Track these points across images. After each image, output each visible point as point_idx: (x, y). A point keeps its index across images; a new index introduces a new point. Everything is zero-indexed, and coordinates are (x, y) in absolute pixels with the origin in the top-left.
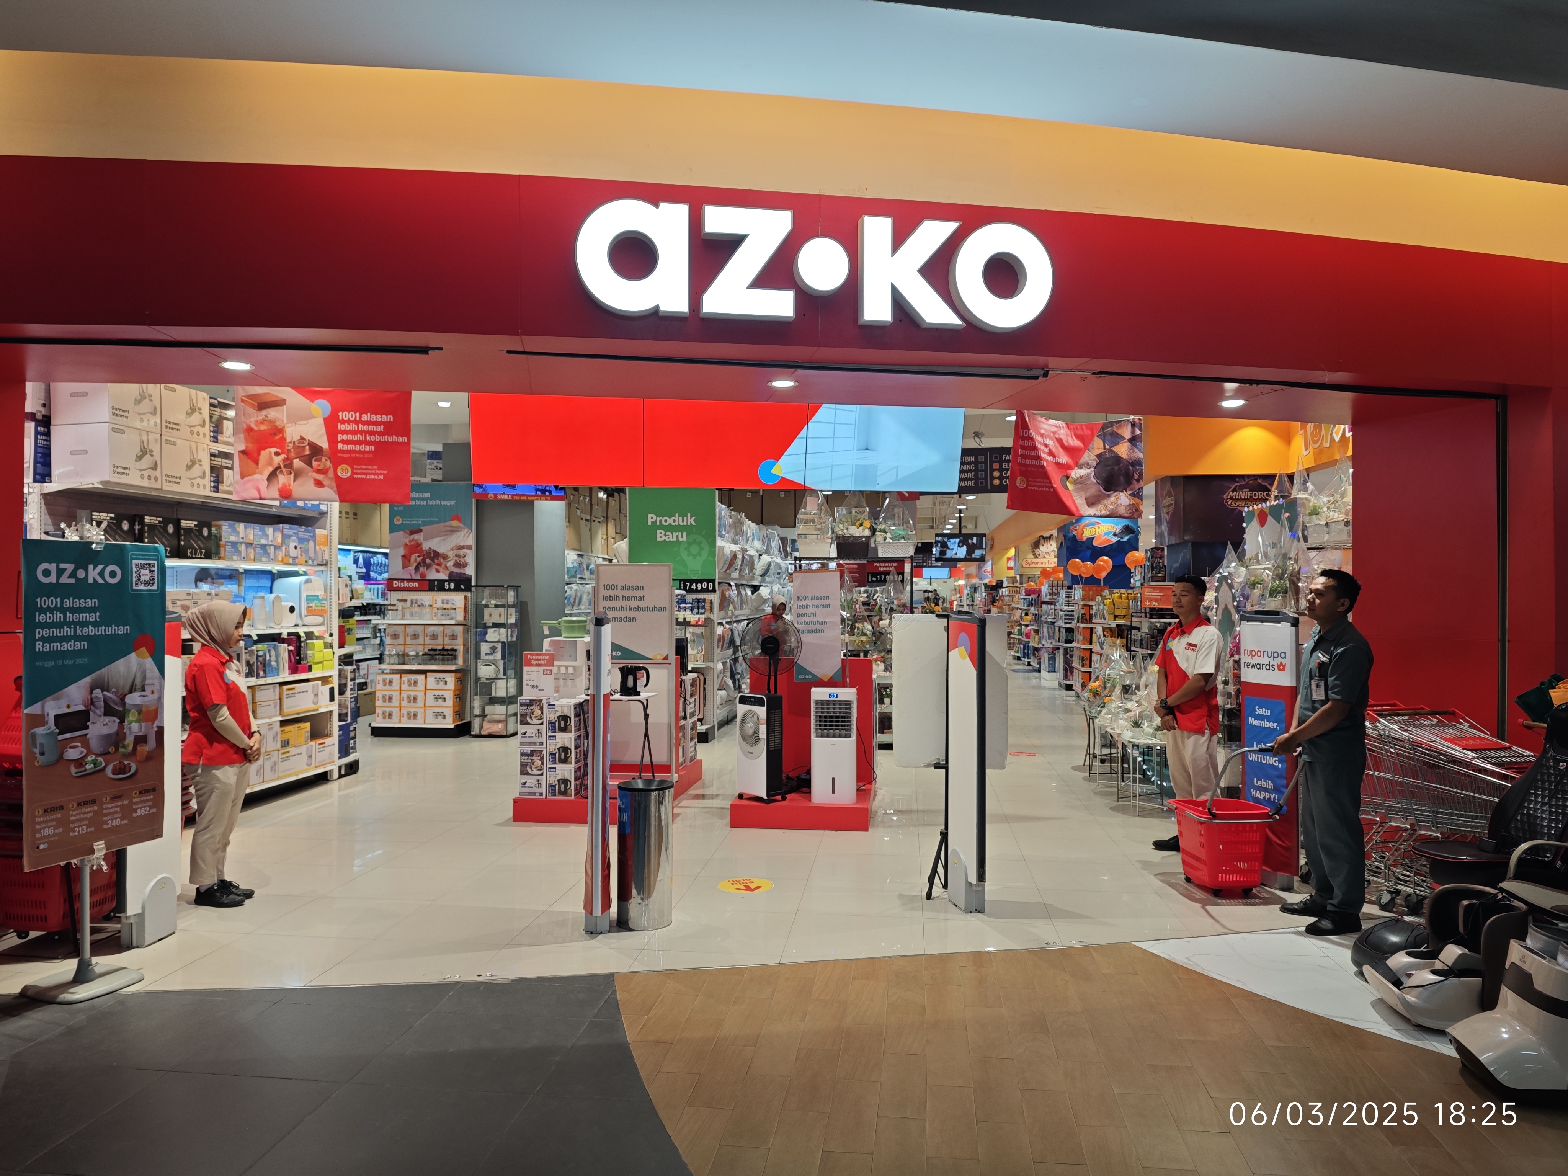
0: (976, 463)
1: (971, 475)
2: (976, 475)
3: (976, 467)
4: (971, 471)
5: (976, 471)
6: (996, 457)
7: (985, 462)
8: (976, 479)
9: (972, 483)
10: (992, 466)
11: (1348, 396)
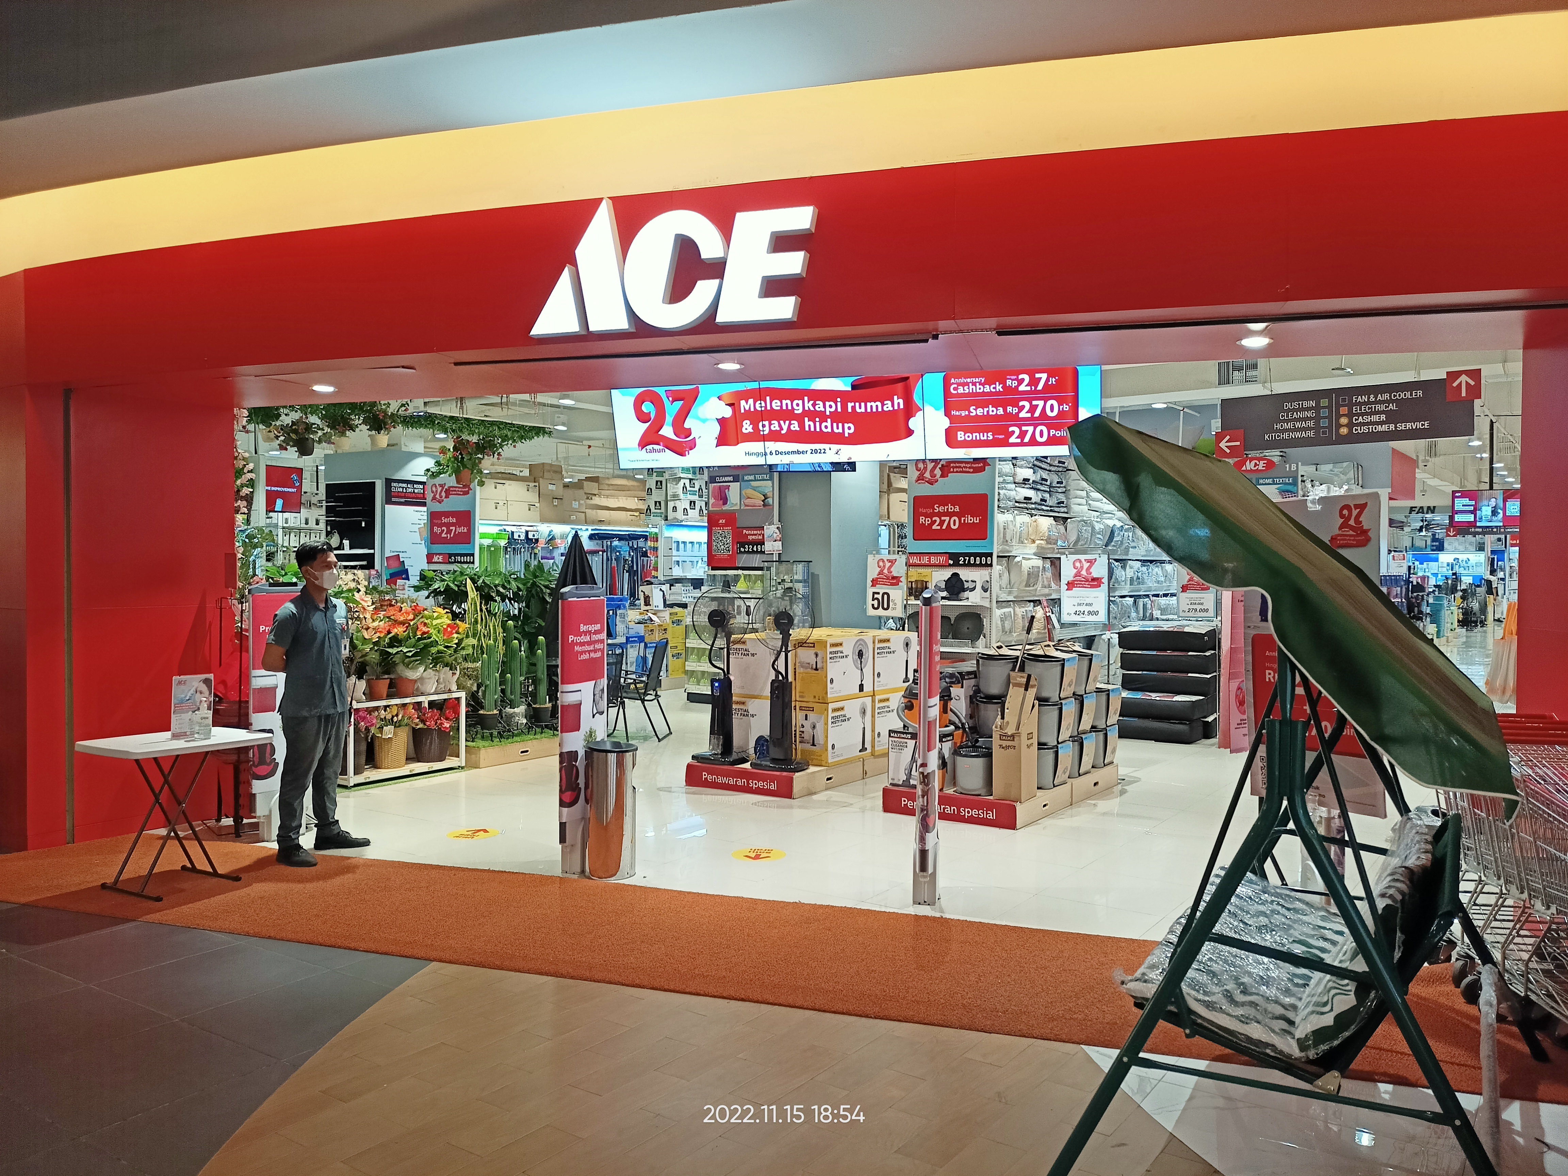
0: (1317, 408)
1: (1311, 424)
2: (1317, 423)
3: (1318, 413)
4: (1310, 419)
5: (1317, 419)
6: (1344, 400)
7: (1330, 407)
8: (1317, 428)
9: (1311, 434)
10: (1338, 411)
11: (1517, 316)
